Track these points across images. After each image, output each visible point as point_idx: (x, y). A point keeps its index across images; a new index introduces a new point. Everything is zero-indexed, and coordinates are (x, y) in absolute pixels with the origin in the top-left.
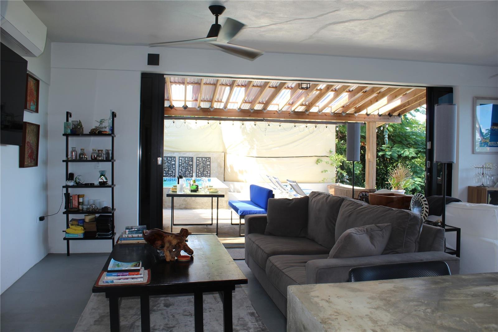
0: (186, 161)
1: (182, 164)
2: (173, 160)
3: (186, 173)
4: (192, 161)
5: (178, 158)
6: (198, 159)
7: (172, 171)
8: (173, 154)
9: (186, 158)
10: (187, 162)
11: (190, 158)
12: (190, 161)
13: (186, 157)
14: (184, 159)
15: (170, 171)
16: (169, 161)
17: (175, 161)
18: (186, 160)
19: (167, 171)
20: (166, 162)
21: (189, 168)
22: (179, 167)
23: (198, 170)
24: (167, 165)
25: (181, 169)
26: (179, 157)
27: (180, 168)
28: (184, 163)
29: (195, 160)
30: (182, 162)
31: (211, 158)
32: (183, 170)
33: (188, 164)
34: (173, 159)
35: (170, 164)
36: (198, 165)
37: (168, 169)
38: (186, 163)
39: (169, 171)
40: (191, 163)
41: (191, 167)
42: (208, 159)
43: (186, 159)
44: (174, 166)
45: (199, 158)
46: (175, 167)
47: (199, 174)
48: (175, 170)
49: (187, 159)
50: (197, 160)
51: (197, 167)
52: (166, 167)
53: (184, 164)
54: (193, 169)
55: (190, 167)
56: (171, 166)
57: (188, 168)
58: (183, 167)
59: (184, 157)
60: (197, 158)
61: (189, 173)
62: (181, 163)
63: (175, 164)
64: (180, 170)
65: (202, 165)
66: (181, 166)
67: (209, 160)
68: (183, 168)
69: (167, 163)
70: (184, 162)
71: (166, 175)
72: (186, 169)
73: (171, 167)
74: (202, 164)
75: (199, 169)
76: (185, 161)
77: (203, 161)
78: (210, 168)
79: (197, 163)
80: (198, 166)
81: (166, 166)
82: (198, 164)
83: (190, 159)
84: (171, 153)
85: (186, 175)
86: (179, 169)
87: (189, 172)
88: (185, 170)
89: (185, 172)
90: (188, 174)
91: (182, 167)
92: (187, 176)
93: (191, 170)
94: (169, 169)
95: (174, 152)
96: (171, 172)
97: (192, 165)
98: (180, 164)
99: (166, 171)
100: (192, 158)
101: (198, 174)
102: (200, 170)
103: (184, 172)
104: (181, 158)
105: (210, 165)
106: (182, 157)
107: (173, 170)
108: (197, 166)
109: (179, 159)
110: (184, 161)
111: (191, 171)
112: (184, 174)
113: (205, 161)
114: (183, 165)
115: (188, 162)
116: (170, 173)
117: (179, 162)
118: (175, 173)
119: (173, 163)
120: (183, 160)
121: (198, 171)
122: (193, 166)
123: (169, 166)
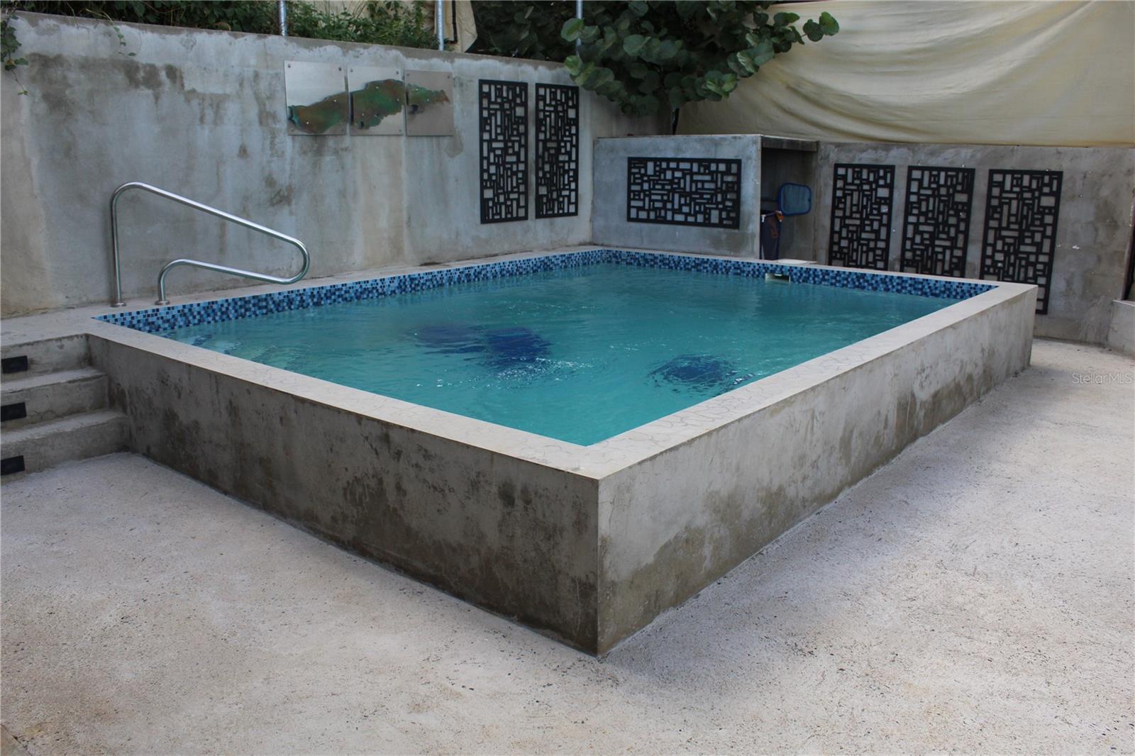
0: (938, 190)
1: (919, 201)
2: (881, 182)
3: (937, 242)
4: (969, 190)
5: (905, 170)
6: (998, 178)
7: (877, 232)
8: (884, 153)
9: (943, 174)
10: (943, 191)
11: (960, 175)
12: (959, 188)
13: (940, 169)
14: (931, 175)
15: (868, 228)
16: (866, 187)
17: (891, 187)
18: (942, 182)
19: (854, 229)
20: (852, 190)
21: (952, 221)
22: (908, 213)
23: (991, 234)
24: (855, 202)
25: (916, 225)
26: (911, 169)
27: (912, 219)
28: (928, 196)
29: (981, 185)
30: (922, 192)
31: (1065, 177)
32: (922, 228)
33: (950, 203)
34: (884, 178)
35: (869, 198)
36: (995, 207)
37: (858, 222)
38: (940, 196)
39: (861, 228)
40: (960, 198)
41: (962, 215)
42: (1047, 179)
43: (938, 176)
44: (884, 209)
45: (1004, 172)
46: (889, 214)
47: (995, 251)
48: (888, 226)
49: (947, 177)
50: (991, 183)
51: (988, 218)
52: (852, 212)
53: (931, 200)
54: (972, 227)
55: (957, 215)
56: (872, 209)
57: (945, 223)
58: (925, 214)
59: (930, 169)
60: (992, 172)
61: (947, 244)
62: (917, 194)
63: (889, 201)
64: (910, 229)
65: (1014, 211)
66: (915, 211)
67: (1055, 188)
68: (922, 219)
69: (856, 195)
70: (929, 192)
71: (848, 248)
72: (936, 225)
73: (871, 214)
74: (1014, 203)
75: (1000, 229)
76: (934, 186)
77: (1022, 192)
78: (1054, 225)
79: (990, 196)
80: (996, 216)
81: (852, 205)
82: (995, 202)
83: (957, 176)
84: (875, 149)
85: (933, 252)
86: (906, 223)
87: (949, 239)
88: (930, 229)
89: (933, 236)
90: (945, 248)
91: (921, 213)
92: (940, 257)
93: (958, 232)
94: (861, 219)
95: (888, 144)
96: (872, 236)
97: (968, 206)
98: (913, 198)
99: (851, 228)
100: (969, 174)
101: (989, 251)
102: (1004, 233)
103: (926, 236)
104: (916, 174)
105: (1054, 211)
106: (923, 169)
107: (881, 224)
108: (990, 212)
109: (910, 179)
110: (929, 188)
111: (961, 237)
112: (927, 249)
113: (1032, 191)
114: (924, 204)
115: (948, 195)
116: (869, 240)
117: (909, 193)
118: (887, 241)
119: (883, 193)
120: (926, 184)
121: (991, 239)
122: (969, 213)
123: (865, 207)
